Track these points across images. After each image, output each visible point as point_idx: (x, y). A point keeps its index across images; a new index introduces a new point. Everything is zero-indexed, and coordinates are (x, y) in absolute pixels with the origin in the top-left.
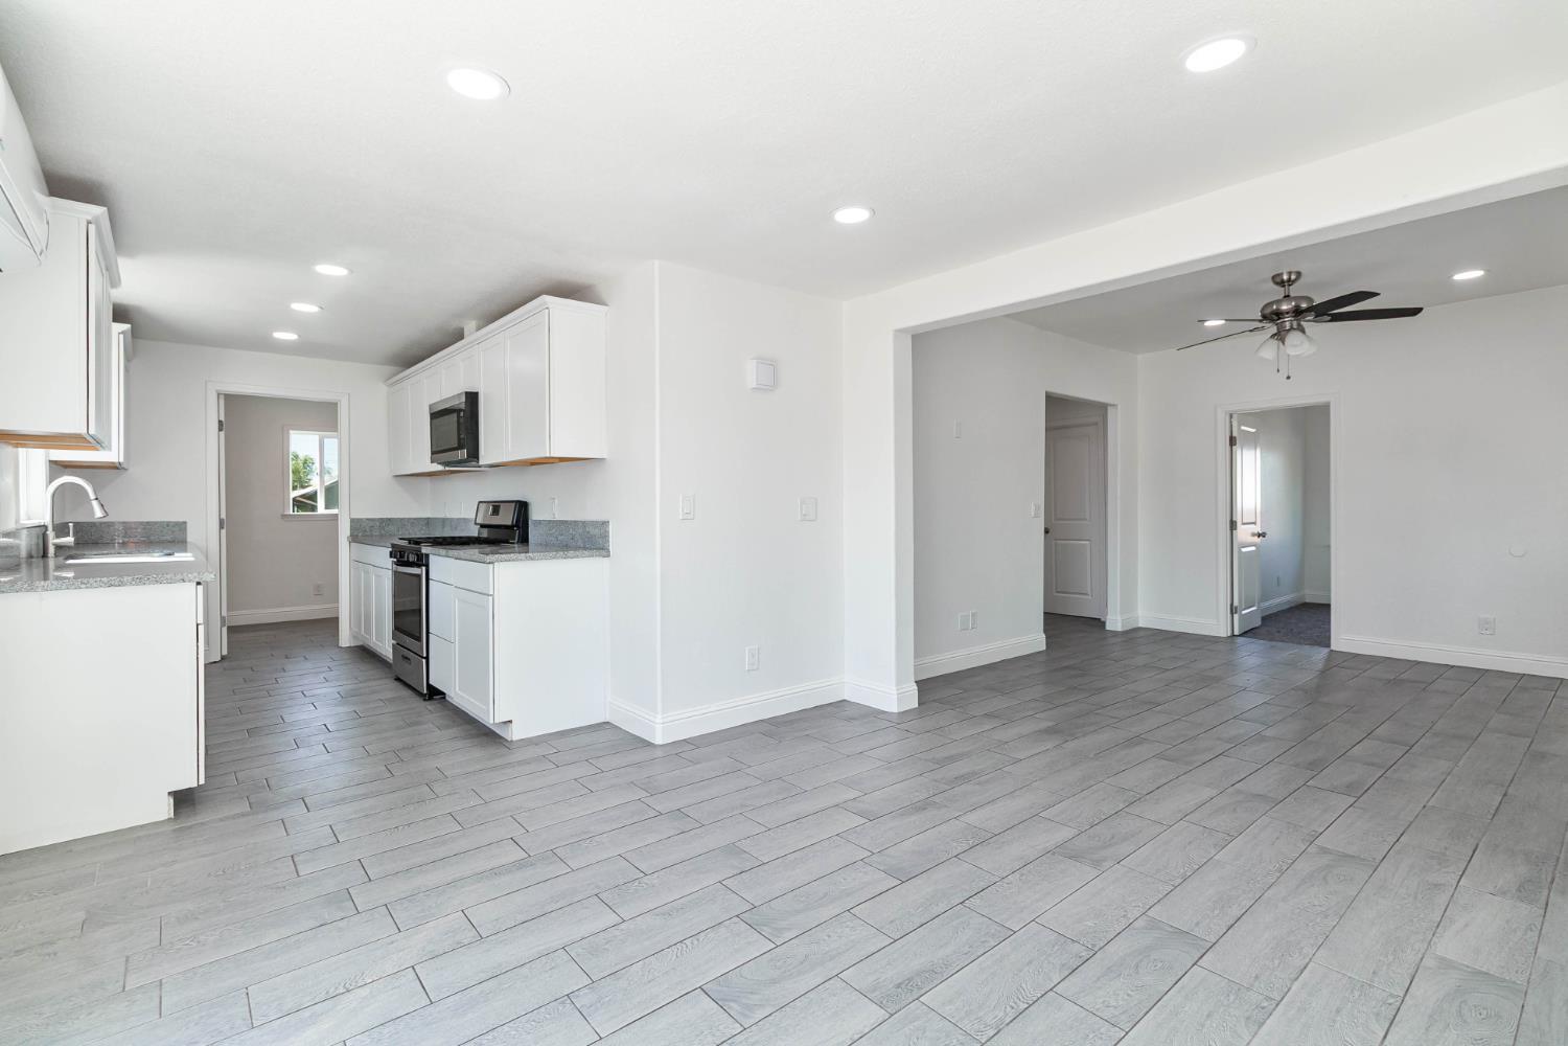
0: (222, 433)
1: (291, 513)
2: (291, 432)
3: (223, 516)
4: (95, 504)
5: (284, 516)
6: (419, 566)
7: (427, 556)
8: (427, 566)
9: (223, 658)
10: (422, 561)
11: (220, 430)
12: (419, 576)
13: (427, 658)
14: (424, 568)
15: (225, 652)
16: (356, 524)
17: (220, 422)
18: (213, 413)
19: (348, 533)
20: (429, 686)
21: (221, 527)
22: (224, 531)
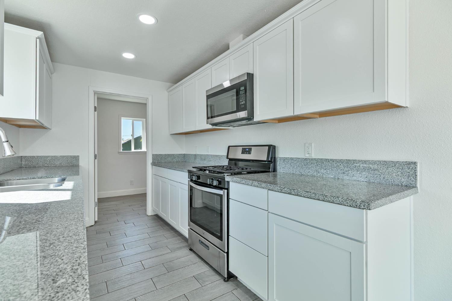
0: (96, 113)
1: (122, 151)
3: (96, 153)
4: (6, 145)
5: (119, 153)
6: (221, 189)
7: (228, 182)
8: (228, 189)
9: (95, 222)
10: (222, 185)
11: (95, 111)
12: (221, 196)
13: (228, 253)
14: (226, 191)
15: (96, 220)
16: (155, 157)
17: (95, 107)
18: (92, 102)
19: (151, 162)
20: (229, 273)
21: (95, 158)
22: (96, 160)
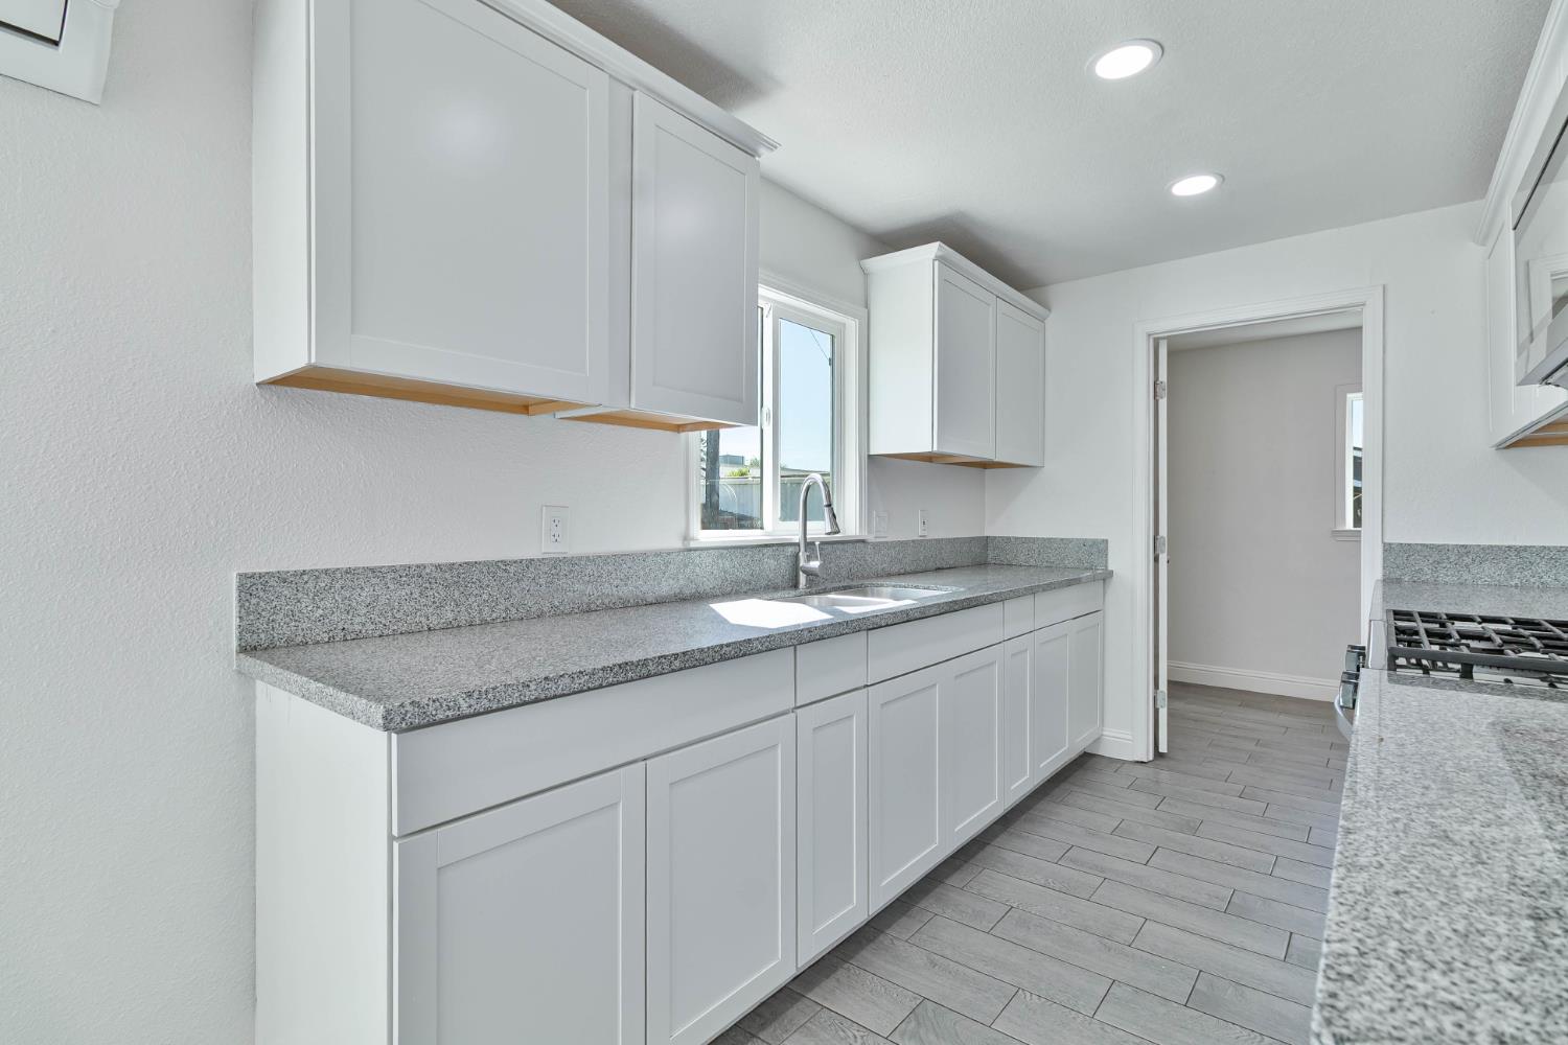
0: (1164, 402)
2: (1349, 396)
3: (1163, 533)
11: (1160, 395)
15: (1164, 749)
16: (1399, 556)
17: (1160, 385)
22: (1164, 557)
